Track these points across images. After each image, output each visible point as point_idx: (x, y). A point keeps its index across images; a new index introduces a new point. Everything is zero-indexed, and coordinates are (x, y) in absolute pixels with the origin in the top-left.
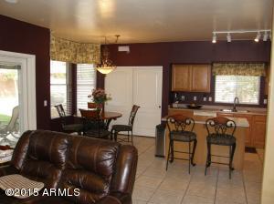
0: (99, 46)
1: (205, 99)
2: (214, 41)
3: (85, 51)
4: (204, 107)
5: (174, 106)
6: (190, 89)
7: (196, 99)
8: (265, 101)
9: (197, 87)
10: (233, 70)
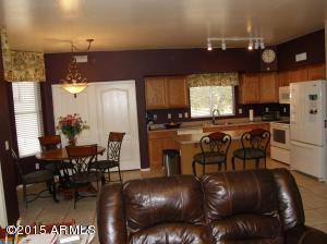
0: (41, 56)
1: (180, 116)
2: (210, 49)
3: (23, 63)
4: (184, 124)
5: (153, 127)
6: (167, 106)
7: (169, 116)
8: (240, 111)
9: (174, 102)
10: (208, 81)
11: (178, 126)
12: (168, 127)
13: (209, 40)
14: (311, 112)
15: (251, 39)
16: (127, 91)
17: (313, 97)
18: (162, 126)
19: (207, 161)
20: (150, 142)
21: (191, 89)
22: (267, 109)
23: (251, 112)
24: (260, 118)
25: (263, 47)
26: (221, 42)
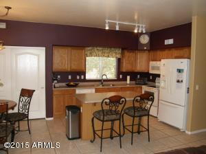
1: (78, 77)
2: (107, 28)
5: (57, 85)
6: (69, 70)
7: (70, 77)
8: (121, 76)
9: (75, 67)
10: (100, 53)
11: (76, 86)
12: (69, 86)
13: (107, 21)
14: (178, 81)
15: (137, 25)
16: (38, 56)
17: (180, 71)
18: (64, 84)
19: (106, 118)
20: (54, 97)
21: (87, 58)
22: (139, 76)
23: (128, 77)
24: (134, 82)
25: (144, 32)
26: (116, 24)
